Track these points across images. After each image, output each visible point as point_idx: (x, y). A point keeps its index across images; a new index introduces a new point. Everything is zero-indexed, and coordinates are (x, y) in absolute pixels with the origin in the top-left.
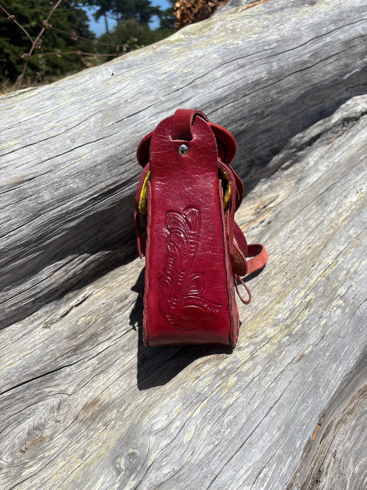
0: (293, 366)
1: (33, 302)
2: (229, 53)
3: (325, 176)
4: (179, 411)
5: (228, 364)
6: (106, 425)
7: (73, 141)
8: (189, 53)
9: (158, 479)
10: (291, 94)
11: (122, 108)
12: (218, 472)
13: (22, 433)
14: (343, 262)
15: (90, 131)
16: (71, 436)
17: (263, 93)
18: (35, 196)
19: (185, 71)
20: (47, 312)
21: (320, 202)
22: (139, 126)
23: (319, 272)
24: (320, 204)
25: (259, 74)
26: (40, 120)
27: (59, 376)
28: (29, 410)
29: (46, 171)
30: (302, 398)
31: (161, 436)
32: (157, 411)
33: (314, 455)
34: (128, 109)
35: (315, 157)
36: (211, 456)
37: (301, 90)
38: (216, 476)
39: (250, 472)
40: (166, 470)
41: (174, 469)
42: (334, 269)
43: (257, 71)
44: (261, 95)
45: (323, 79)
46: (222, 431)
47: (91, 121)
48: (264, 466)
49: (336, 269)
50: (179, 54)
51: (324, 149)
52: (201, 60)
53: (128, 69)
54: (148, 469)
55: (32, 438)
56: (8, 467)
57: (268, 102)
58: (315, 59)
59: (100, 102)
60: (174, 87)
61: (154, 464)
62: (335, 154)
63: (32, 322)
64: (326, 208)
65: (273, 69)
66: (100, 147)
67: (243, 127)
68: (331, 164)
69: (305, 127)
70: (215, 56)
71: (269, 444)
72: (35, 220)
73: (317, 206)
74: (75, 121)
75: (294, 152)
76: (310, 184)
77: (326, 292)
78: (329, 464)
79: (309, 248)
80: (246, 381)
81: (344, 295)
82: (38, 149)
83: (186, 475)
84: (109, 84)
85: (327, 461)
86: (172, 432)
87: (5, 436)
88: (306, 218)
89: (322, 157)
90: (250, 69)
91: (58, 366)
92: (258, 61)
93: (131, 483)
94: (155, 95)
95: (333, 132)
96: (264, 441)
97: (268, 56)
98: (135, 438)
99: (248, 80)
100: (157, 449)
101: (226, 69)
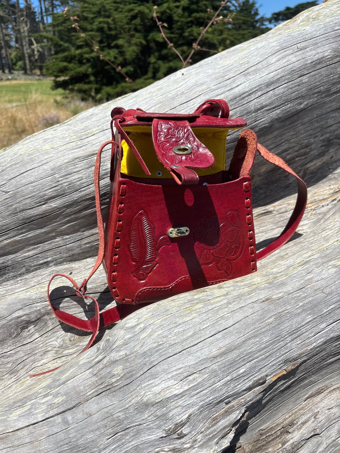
0: (255, 305)
2: (291, 39)
4: (147, 318)
5: (203, 297)
11: (178, 98)
12: (155, 364)
17: (327, 70)
19: (241, 62)
25: (322, 54)
30: (255, 333)
31: (128, 332)
34: (183, 98)
36: (154, 351)
38: (153, 366)
39: (180, 371)
40: (122, 353)
41: (126, 353)
43: (320, 50)
44: (323, 72)
46: (169, 336)
48: (195, 371)
52: (260, 50)
54: (112, 350)
56: (59, 347)
59: (163, 96)
60: (227, 77)
61: (116, 348)
67: (302, 106)
70: (274, 44)
71: (205, 357)
80: (208, 309)
83: (132, 359)
86: (136, 330)
90: (311, 50)
92: (324, 42)
93: (100, 357)
94: (207, 85)
96: (201, 354)
99: (307, 60)
100: (122, 339)
101: (283, 54)
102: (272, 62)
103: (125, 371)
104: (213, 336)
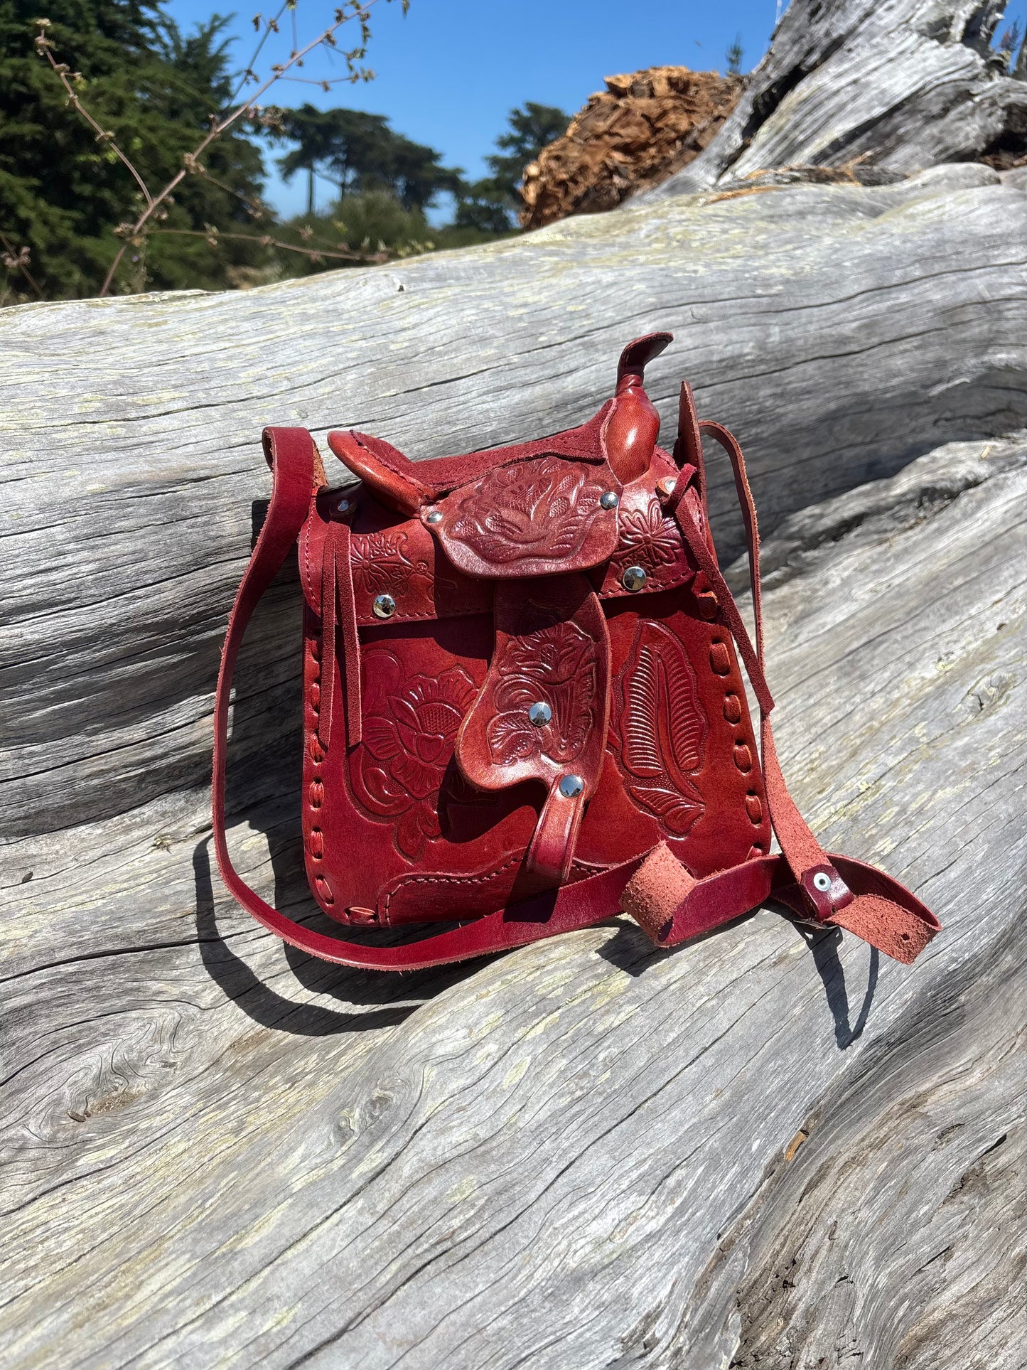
0: (762, 974)
1: (141, 778)
2: (675, 287)
3: (866, 612)
4: (497, 1023)
6: (293, 1081)
8: (581, 271)
9: (440, 1153)
10: (806, 405)
11: (420, 362)
12: (576, 1155)
13: (82, 1074)
14: (893, 788)
15: (343, 399)
16: (207, 1094)
17: (742, 388)
18: (204, 519)
19: (570, 308)
20: (164, 814)
21: (847, 669)
22: (454, 410)
23: (834, 804)
24: (847, 674)
25: (738, 346)
26: (230, 358)
27: (184, 959)
28: (107, 1024)
29: (237, 469)
30: (775, 1045)
31: (451, 1070)
32: (444, 1019)
33: (782, 1224)
34: (434, 367)
35: (845, 569)
36: (563, 1119)
37: (829, 400)
38: (572, 1163)
39: (647, 1166)
40: (457, 1136)
41: (477, 1134)
42: (870, 801)
43: (735, 337)
44: (737, 392)
45: (881, 386)
46: (592, 1073)
47: (349, 378)
48: (678, 1162)
49: (875, 802)
50: (556, 271)
51: (868, 554)
52: (609, 292)
53: (437, 285)
54: (415, 1133)
55: (104, 1092)
56: (39, 1146)
57: (750, 412)
58: (869, 336)
59: (372, 343)
60: (542, 339)
61: (433, 1121)
62: (893, 568)
63: (128, 830)
64: (862, 684)
65: (771, 340)
68: (883, 588)
69: (828, 494)
70: (641, 287)
71: (694, 1120)
72: (195, 574)
73: (839, 678)
74: (312, 371)
75: (795, 550)
76: (828, 627)
77: (848, 844)
78: (817, 1252)
79: (812, 770)
80: (652, 989)
81: (888, 855)
82: (224, 417)
83: (504, 1151)
84: (392, 308)
85: (813, 1243)
86: (476, 1063)
87: (42, 1073)
88: (812, 701)
89: (862, 570)
90: (717, 329)
91: (185, 935)
92: (739, 317)
93: (374, 1157)
94: (497, 348)
95: (894, 518)
96: (683, 1112)
97: (762, 309)
98: (389, 1068)
99: (712, 353)
100: (441, 1094)
101: (665, 320)
103: (489, 1189)
104: (693, 1061)
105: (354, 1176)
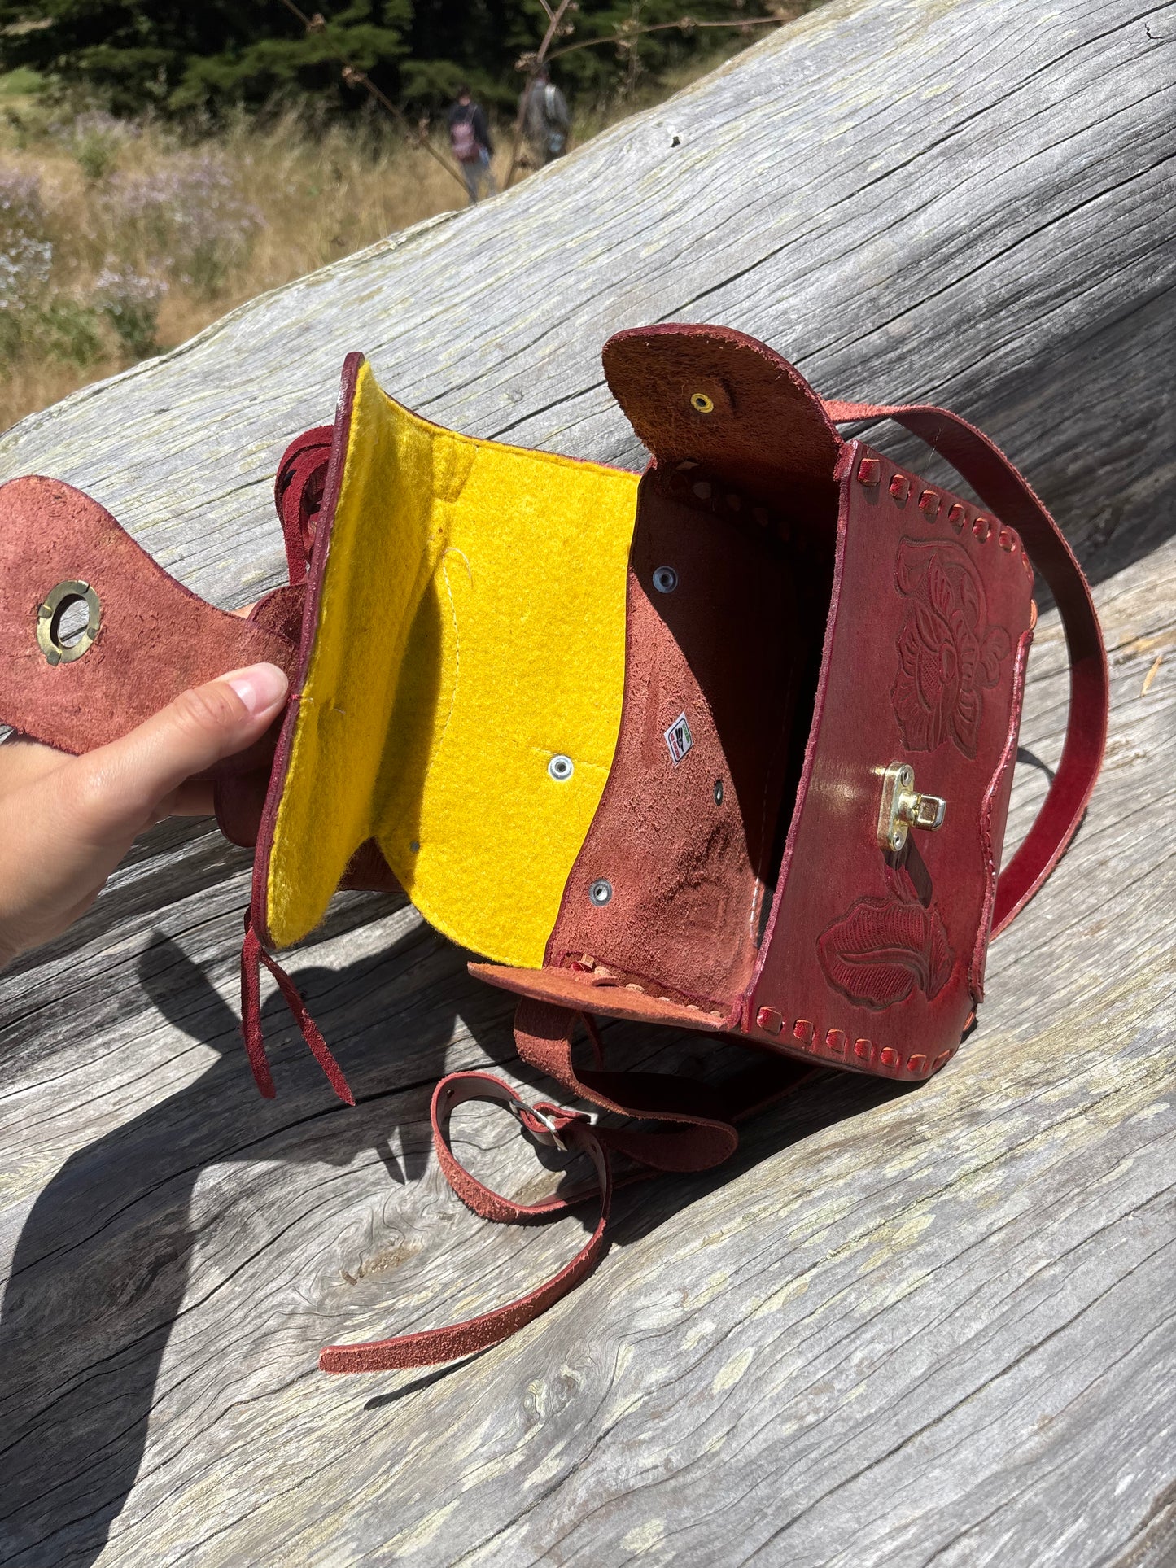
0: (1152, 1219)
4: (720, 1289)
5: (919, 1167)
7: (517, 397)
9: (622, 1477)
11: (682, 266)
12: (802, 1507)
13: (353, 1229)
15: (569, 357)
16: (469, 1267)
19: (927, 94)
26: (432, 334)
28: (374, 1173)
31: (654, 1353)
32: (655, 1274)
34: (703, 268)
36: (787, 1454)
38: (795, 1520)
39: (908, 1535)
40: (649, 1458)
41: (668, 1460)
46: (838, 1386)
47: (579, 322)
48: (964, 1528)
52: (995, 43)
53: (730, 115)
54: (600, 1439)
55: (378, 1248)
56: (308, 1312)
59: (617, 254)
60: (876, 165)
61: (619, 1427)
66: (597, 409)
67: (1158, 279)
70: (1053, 14)
71: (995, 1468)
74: (531, 326)
80: (962, 1239)
83: (700, 1491)
84: (658, 181)
86: (685, 1347)
93: (550, 1464)
94: (798, 207)
96: (979, 1453)
98: (582, 1336)
100: (634, 1389)
101: (1094, 62)
102: (1054, 98)
103: (680, 1542)
104: (1010, 1367)
105: (527, 1485)
